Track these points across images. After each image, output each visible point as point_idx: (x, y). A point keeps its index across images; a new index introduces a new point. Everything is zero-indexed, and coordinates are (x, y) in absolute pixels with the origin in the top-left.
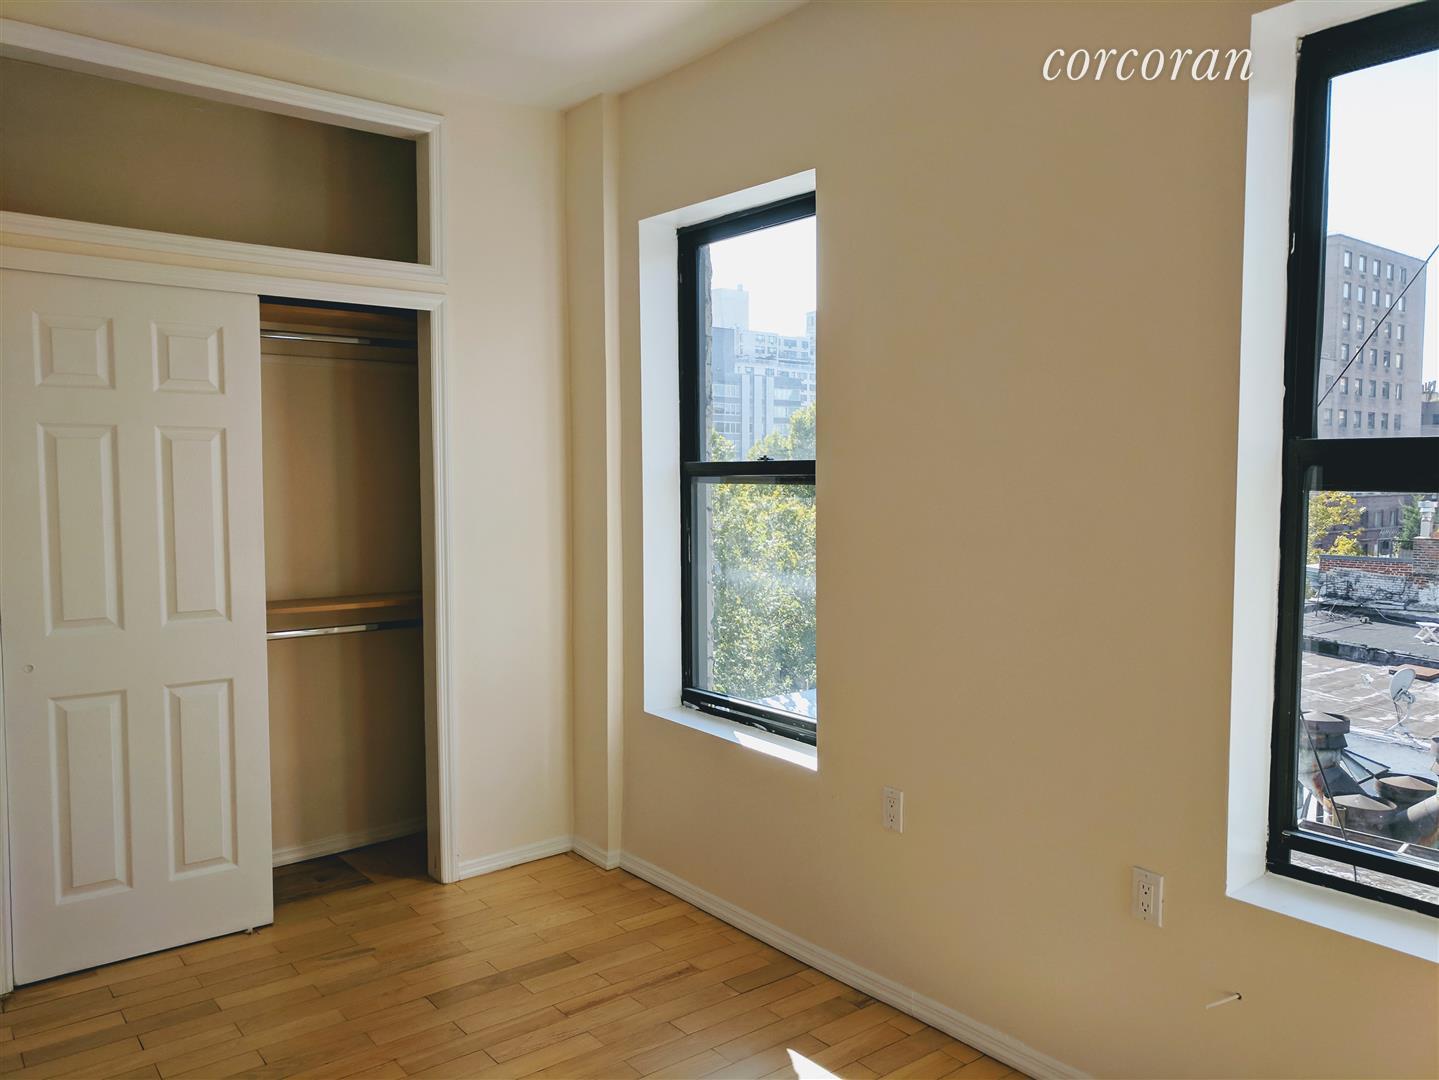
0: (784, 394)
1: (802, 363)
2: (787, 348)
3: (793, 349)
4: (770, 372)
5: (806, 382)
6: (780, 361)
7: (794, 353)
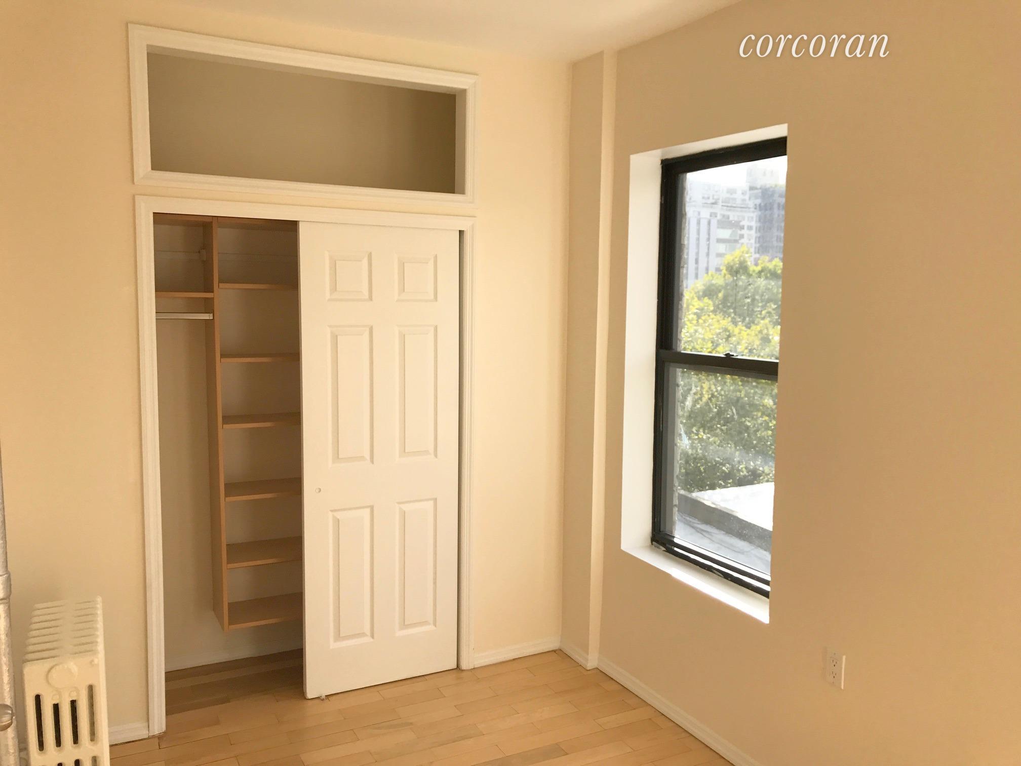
0: (725, 234)
1: (741, 208)
2: (729, 196)
4: (713, 215)
5: (745, 223)
6: (722, 206)
7: (734, 199)
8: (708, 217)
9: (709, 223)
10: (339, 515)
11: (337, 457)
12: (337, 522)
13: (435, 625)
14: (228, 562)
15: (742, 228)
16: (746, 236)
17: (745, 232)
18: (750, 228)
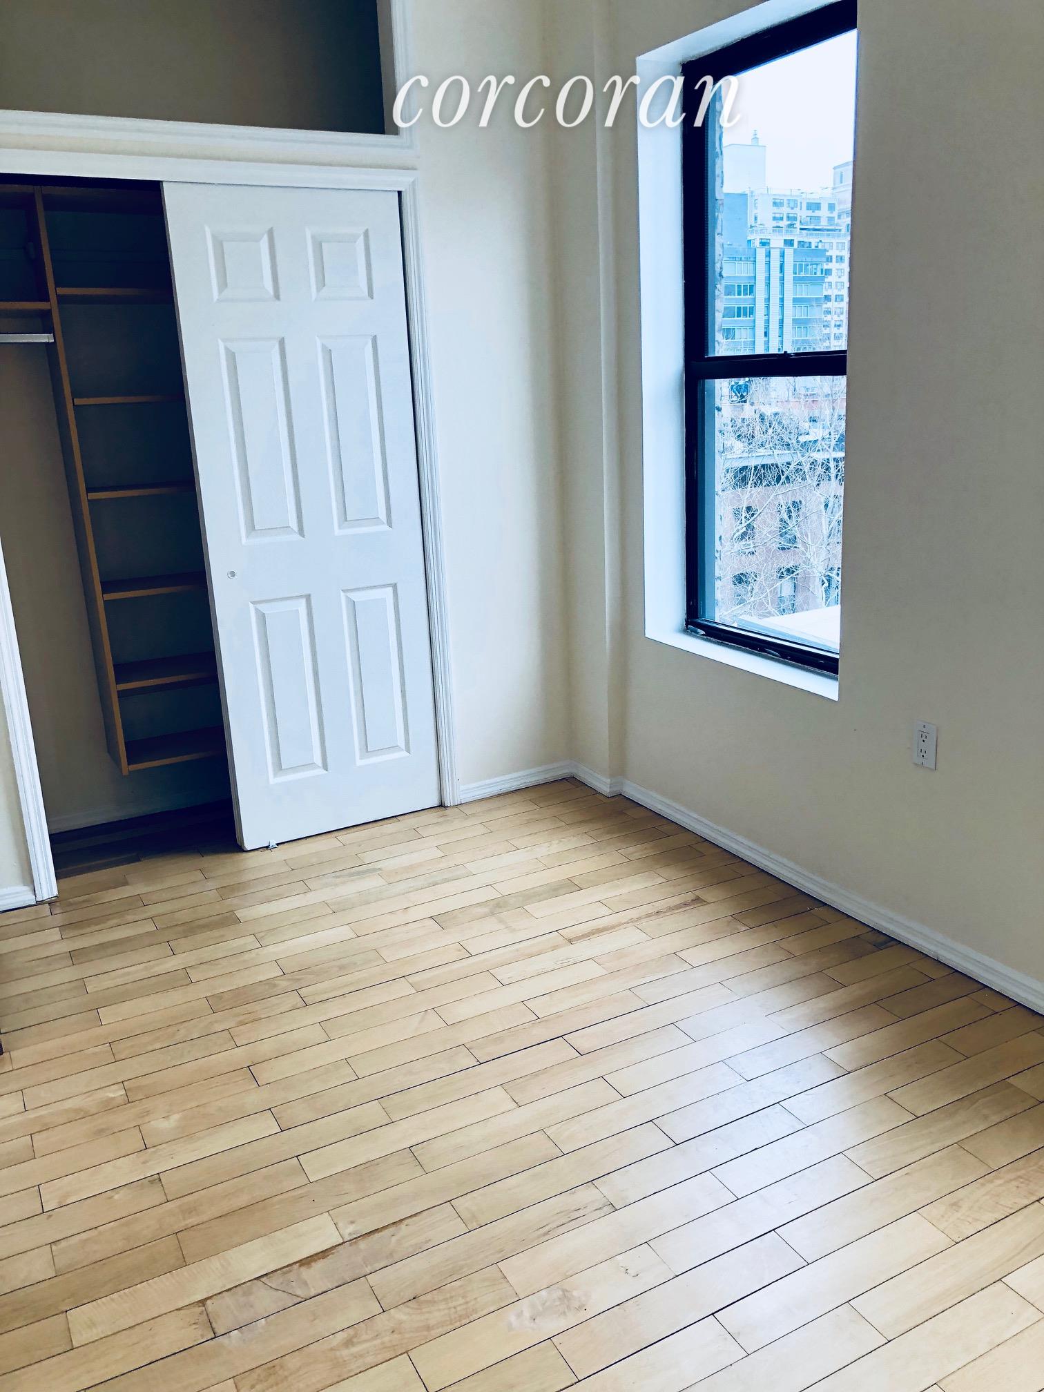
1: (828, 230)
2: (810, 213)
3: (817, 213)
4: (789, 243)
5: (833, 253)
6: (801, 229)
7: (818, 218)
8: (782, 245)
9: (782, 255)
10: (263, 608)
11: (251, 527)
12: (262, 618)
13: (408, 751)
14: (118, 682)
15: (829, 259)
16: (834, 272)
17: (833, 266)
18: (840, 259)
